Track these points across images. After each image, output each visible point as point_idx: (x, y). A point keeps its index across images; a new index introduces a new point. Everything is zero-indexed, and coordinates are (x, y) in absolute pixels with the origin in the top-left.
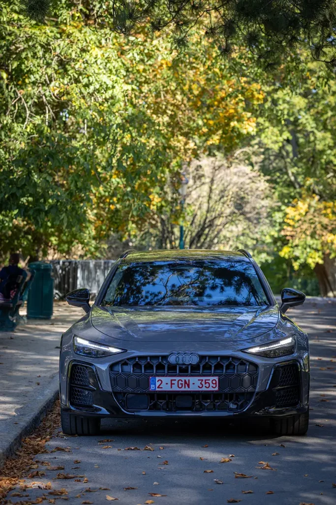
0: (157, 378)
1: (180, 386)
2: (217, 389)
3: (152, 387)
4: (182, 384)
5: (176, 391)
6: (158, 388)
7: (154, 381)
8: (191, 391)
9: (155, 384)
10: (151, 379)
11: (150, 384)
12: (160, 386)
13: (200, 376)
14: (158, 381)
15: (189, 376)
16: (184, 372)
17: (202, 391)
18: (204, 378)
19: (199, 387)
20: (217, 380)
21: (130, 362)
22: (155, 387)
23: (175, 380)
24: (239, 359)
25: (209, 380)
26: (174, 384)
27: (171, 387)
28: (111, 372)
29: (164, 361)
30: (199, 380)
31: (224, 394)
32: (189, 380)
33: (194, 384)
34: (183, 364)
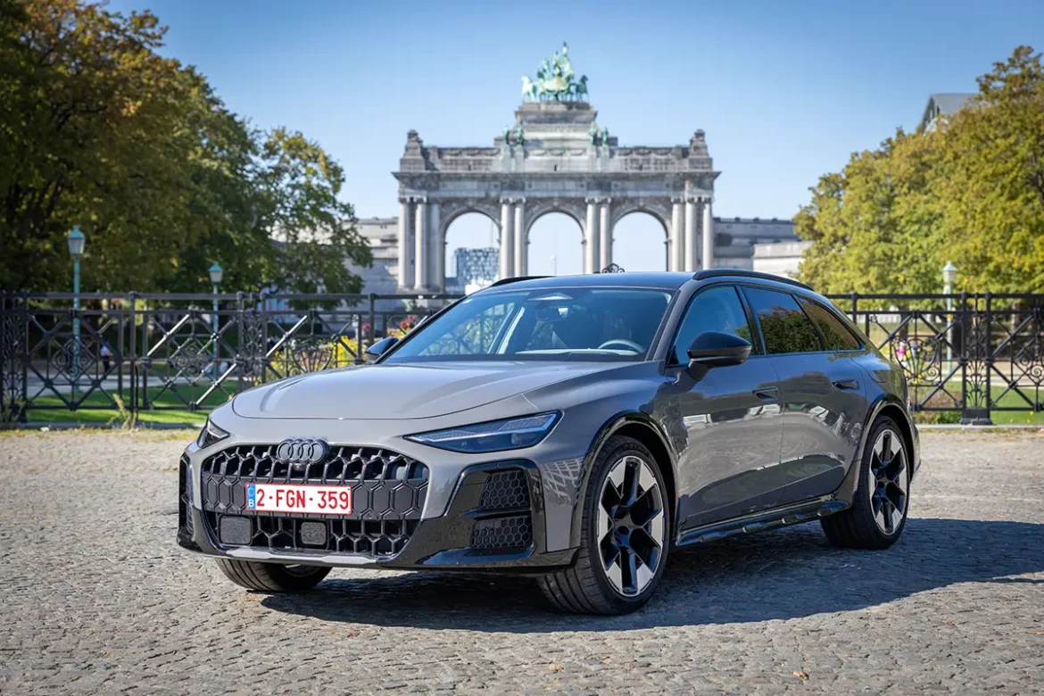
0: (258, 487)
1: (291, 502)
2: (348, 511)
3: (250, 504)
4: (293, 499)
5: (286, 513)
6: (259, 504)
7: (252, 492)
8: (308, 514)
9: (254, 498)
10: (248, 488)
11: (248, 497)
12: (262, 503)
13: (322, 485)
14: (258, 493)
15: (305, 485)
16: (298, 476)
17: (326, 514)
18: (328, 489)
19: (320, 505)
20: (349, 493)
21: (229, 455)
22: (255, 503)
23: (283, 491)
24: (396, 453)
25: (335, 493)
26: (281, 498)
27: (278, 505)
28: (203, 473)
29: (272, 456)
30: (320, 492)
31: (362, 521)
32: (305, 493)
33: (311, 499)
34: (298, 462)
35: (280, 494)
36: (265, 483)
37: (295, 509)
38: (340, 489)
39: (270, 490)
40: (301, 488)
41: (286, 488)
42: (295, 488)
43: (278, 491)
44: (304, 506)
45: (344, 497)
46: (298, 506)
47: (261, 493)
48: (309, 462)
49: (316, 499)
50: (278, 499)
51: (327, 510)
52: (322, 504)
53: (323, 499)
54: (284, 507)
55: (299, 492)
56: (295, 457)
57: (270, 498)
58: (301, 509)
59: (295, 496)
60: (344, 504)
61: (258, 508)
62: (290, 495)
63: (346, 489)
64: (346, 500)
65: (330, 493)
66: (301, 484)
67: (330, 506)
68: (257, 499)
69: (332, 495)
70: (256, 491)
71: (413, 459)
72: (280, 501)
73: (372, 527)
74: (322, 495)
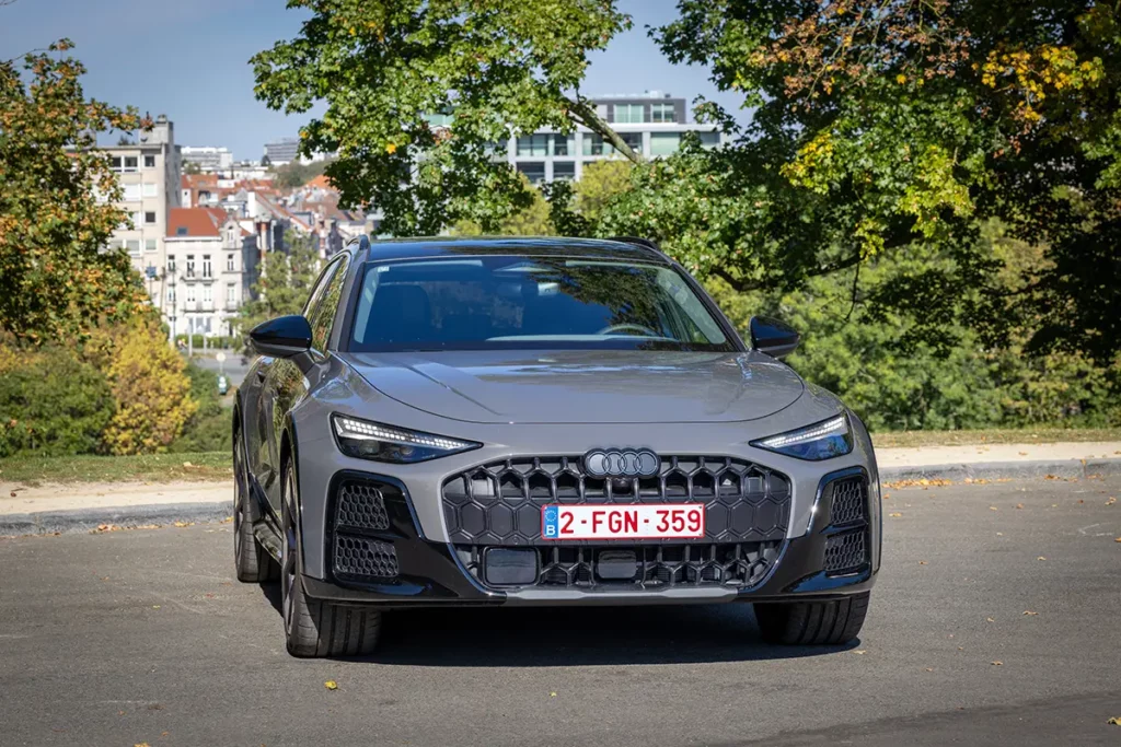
0: (562, 509)
1: (615, 526)
2: (700, 533)
3: (549, 531)
5: (607, 539)
6: (564, 531)
7: (551, 516)
8: (640, 539)
9: (556, 524)
10: (547, 511)
11: (544, 523)
12: (568, 529)
13: (664, 503)
14: (563, 516)
15: (637, 504)
16: (623, 492)
17: (667, 538)
18: (670, 508)
19: (659, 528)
20: (701, 512)
21: (494, 471)
22: (556, 530)
23: (604, 513)
24: (747, 463)
25: (682, 512)
26: (601, 522)
27: (594, 531)
28: (446, 495)
29: (574, 469)
30: (658, 512)
31: (716, 544)
32: (636, 513)
33: (646, 521)
34: (622, 475)
35: (599, 518)
36: (574, 503)
37: (622, 534)
38: (687, 508)
39: (583, 512)
40: (631, 509)
41: (609, 509)
42: (622, 509)
43: (595, 514)
44: (635, 529)
45: (694, 516)
46: (626, 530)
47: (567, 518)
48: (638, 475)
49: (651, 521)
50: (595, 522)
51: (671, 533)
52: (663, 526)
53: (664, 521)
54: (603, 532)
55: (627, 514)
56: (615, 470)
57: (580, 522)
58: (631, 534)
59: (623, 519)
60: (694, 525)
61: (561, 536)
62: (615, 517)
63: (698, 508)
64: (698, 520)
65: (674, 512)
66: (628, 503)
67: (675, 528)
68: (561, 526)
69: (677, 515)
70: (560, 514)
71: (770, 469)
72: (598, 525)
73: (725, 551)
74: (663, 515)
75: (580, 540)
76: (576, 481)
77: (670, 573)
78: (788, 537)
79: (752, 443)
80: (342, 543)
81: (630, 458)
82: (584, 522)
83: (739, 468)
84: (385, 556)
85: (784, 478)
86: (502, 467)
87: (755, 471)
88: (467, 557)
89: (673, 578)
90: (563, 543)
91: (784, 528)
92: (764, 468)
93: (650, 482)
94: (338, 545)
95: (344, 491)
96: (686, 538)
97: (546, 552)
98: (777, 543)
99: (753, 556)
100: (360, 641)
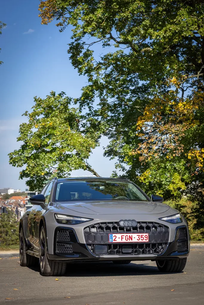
0: (114, 235)
2: (148, 241)
3: (110, 240)
5: (125, 242)
6: (114, 240)
7: (111, 237)
8: (133, 242)
10: (110, 235)
11: (109, 238)
12: (115, 240)
13: (138, 233)
14: (114, 237)
15: (132, 233)
16: (128, 231)
17: (139, 242)
18: (140, 234)
19: (137, 239)
20: (148, 235)
21: (96, 226)
22: (112, 240)
23: (124, 236)
24: (158, 224)
25: (143, 235)
26: (123, 238)
27: (122, 240)
28: (84, 232)
29: (116, 225)
30: (137, 236)
31: (151, 243)
32: (132, 236)
33: (134, 238)
34: (128, 226)
35: (123, 237)
36: (117, 233)
37: (128, 241)
38: (144, 234)
39: (118, 236)
40: (131, 235)
41: (125, 235)
42: (128, 235)
43: (122, 236)
44: (132, 240)
45: (146, 237)
46: (130, 240)
47: (115, 237)
48: (132, 226)
49: (135, 238)
50: (122, 238)
52: (139, 239)
53: (139, 238)
54: (124, 241)
55: (130, 236)
56: (126, 225)
57: (118, 238)
58: (131, 241)
59: (129, 237)
60: (146, 239)
61: (114, 241)
62: (127, 237)
63: (147, 234)
64: (147, 238)
65: (141, 236)
66: (130, 233)
67: (141, 239)
69: (142, 236)
70: (113, 236)
71: (164, 225)
72: (123, 239)
73: (154, 245)
74: (138, 236)
75: (118, 242)
76: (117, 228)
77: (140, 251)
78: (169, 242)
79: (160, 219)
80: (58, 245)
81: (130, 222)
82: (119, 238)
83: (156, 225)
84: (69, 248)
85: (167, 227)
86: (98, 225)
87: (161, 226)
88: (90, 247)
89: (141, 252)
90: (114, 243)
91: (168, 240)
92: (163, 225)
93: (135, 228)
94: (57, 246)
95: (58, 232)
96: (144, 242)
97: (109, 246)
98: (166, 243)
99: (160, 247)
100: (61, 271)
